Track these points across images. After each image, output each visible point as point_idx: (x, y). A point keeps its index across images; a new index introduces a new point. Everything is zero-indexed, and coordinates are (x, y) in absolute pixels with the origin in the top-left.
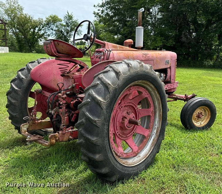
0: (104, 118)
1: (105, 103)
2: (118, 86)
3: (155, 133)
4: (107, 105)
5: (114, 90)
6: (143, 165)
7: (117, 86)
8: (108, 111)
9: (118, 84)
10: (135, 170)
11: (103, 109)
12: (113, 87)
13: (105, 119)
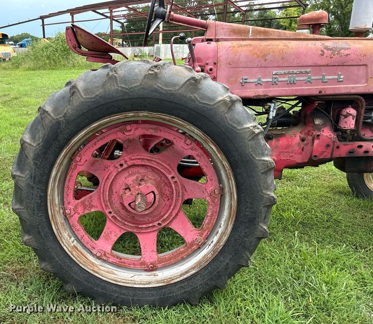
0: (29, 174)
1: (33, 146)
2: (64, 116)
3: (214, 243)
4: (37, 151)
5: (53, 125)
6: (153, 295)
7: (61, 118)
8: (39, 163)
9: (66, 114)
10: (124, 294)
11: (29, 157)
12: (53, 119)
13: (31, 177)
